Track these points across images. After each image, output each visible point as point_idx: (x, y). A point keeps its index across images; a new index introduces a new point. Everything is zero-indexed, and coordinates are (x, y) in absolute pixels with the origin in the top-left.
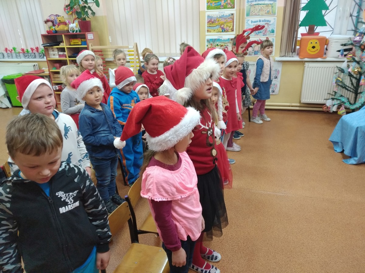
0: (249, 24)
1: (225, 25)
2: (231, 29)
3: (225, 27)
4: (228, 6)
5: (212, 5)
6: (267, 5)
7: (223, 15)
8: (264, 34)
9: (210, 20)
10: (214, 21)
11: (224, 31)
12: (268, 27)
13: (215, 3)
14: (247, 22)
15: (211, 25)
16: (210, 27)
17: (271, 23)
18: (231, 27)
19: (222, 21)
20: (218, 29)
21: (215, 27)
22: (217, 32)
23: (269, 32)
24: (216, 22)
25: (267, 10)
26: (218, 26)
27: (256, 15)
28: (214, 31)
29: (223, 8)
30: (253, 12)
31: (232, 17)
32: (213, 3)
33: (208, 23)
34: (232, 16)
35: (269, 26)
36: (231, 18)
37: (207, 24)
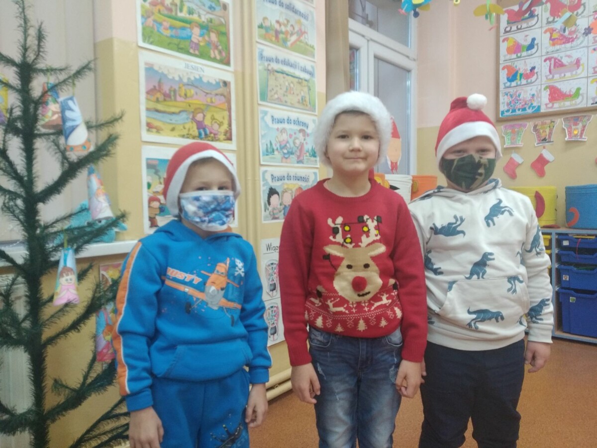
0: (267, 126)
1: (208, 117)
2: (226, 133)
3: (207, 122)
4: (212, 52)
5: (162, 30)
6: (300, 80)
7: (201, 78)
8: (299, 157)
9: (157, 85)
10: (170, 90)
11: (206, 134)
12: (305, 140)
13: (172, 27)
14: (263, 118)
15: (160, 107)
16: (157, 111)
17: (309, 131)
18: (225, 127)
19: (198, 100)
20: (187, 126)
21: (174, 117)
22: (183, 136)
23: (308, 154)
24: (178, 98)
25: (300, 93)
26: (184, 115)
27: (279, 101)
28: (173, 129)
29: (197, 52)
30: (273, 92)
31: (226, 94)
32: (166, 24)
33: (148, 93)
34: (225, 88)
35: (306, 138)
36: (222, 95)
37: (147, 99)
